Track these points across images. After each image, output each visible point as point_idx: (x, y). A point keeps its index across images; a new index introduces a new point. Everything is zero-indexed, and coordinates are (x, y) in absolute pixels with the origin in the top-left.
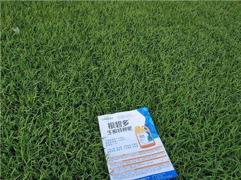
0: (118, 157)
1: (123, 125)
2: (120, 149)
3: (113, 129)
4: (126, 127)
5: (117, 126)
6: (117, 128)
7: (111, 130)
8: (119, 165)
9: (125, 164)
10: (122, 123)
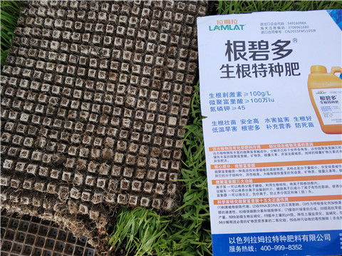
0: (242, 151)
1: (272, 55)
2: (251, 125)
3: (241, 62)
4: (282, 62)
5: (254, 57)
6: (251, 62)
7: (233, 63)
8: (244, 176)
9: (262, 175)
10: (271, 47)
